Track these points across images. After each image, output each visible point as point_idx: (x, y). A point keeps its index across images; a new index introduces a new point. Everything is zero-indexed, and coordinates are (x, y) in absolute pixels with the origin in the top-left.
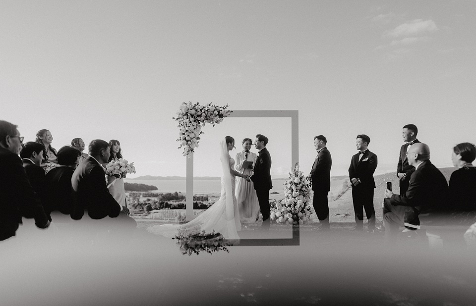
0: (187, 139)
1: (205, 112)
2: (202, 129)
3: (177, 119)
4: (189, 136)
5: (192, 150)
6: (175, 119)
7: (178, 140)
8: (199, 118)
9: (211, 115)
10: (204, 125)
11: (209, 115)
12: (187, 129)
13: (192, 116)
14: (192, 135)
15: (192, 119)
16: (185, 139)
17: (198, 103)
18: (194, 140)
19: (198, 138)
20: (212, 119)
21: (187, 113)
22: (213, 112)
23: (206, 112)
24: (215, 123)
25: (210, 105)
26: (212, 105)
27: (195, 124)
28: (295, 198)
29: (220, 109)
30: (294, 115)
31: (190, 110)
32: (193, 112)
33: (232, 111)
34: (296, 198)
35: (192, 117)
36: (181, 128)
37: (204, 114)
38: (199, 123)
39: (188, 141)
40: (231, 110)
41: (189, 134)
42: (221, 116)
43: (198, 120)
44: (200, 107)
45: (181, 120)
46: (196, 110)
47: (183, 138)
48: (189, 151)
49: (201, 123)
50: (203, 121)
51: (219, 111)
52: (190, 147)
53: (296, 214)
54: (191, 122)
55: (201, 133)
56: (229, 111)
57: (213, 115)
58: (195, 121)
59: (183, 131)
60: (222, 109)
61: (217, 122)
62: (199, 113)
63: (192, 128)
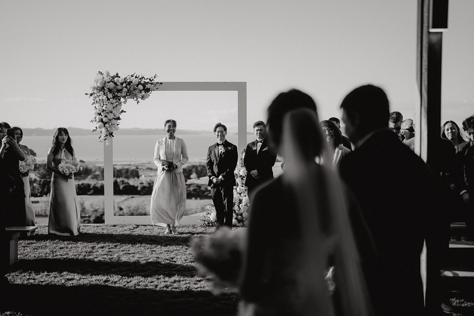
0: (104, 120)
1: (126, 87)
2: (123, 107)
3: (91, 95)
4: (106, 116)
5: (111, 134)
6: (89, 95)
7: (92, 121)
8: (119, 94)
9: (135, 89)
10: (125, 102)
11: (132, 89)
12: (104, 108)
13: (110, 90)
14: (111, 116)
15: (110, 96)
16: (102, 121)
17: (117, 74)
18: (114, 121)
19: (119, 119)
20: (136, 95)
21: (103, 87)
22: (137, 85)
23: (128, 86)
24: (139, 99)
25: (132, 76)
26: (135, 76)
27: (114, 101)
28: (240, 194)
29: (147, 81)
30: (240, 88)
31: (107, 84)
32: (111, 85)
33: (161, 83)
34: (242, 195)
35: (111, 92)
36: (97, 105)
37: (125, 90)
38: (119, 100)
39: (106, 123)
40: (160, 81)
41: (107, 114)
42: (148, 90)
43: (117, 96)
44: (121, 80)
45: (95, 95)
46: (116, 84)
47: (99, 118)
48: (106, 135)
49: (122, 100)
50: (125, 96)
51: (144, 85)
52: (108, 131)
53: (241, 215)
54: (108, 99)
55: (122, 111)
56: (157, 83)
57: (137, 91)
58: (113, 98)
59: (99, 110)
60: (148, 80)
61: (143, 98)
62: (119, 88)
63: (110, 107)
